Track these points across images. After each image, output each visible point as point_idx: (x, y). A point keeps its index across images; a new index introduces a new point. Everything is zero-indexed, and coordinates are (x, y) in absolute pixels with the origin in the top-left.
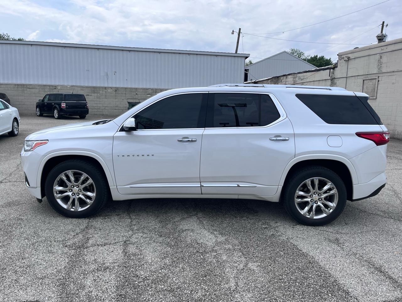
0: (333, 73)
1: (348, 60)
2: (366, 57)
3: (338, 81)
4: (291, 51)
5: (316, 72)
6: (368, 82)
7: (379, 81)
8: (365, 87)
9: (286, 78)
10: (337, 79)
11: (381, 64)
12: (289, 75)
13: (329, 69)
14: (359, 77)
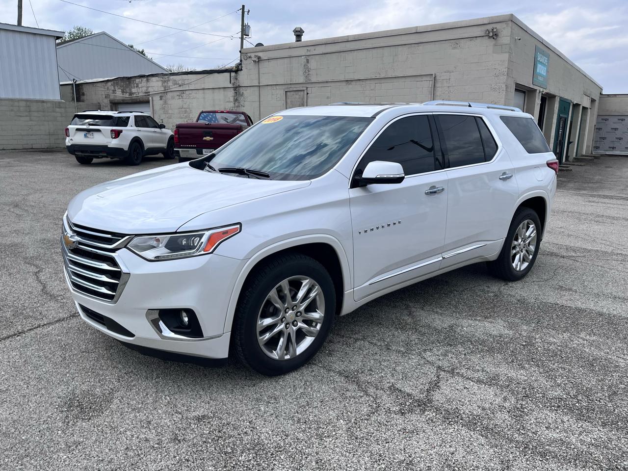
0: (236, 79)
1: (258, 61)
2: (286, 59)
3: (246, 90)
4: (77, 31)
5: (205, 75)
6: (293, 95)
7: (308, 94)
8: (289, 101)
9: (148, 81)
10: (244, 88)
11: (309, 71)
12: (152, 75)
13: (228, 72)
14: (277, 87)
